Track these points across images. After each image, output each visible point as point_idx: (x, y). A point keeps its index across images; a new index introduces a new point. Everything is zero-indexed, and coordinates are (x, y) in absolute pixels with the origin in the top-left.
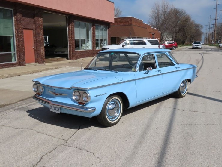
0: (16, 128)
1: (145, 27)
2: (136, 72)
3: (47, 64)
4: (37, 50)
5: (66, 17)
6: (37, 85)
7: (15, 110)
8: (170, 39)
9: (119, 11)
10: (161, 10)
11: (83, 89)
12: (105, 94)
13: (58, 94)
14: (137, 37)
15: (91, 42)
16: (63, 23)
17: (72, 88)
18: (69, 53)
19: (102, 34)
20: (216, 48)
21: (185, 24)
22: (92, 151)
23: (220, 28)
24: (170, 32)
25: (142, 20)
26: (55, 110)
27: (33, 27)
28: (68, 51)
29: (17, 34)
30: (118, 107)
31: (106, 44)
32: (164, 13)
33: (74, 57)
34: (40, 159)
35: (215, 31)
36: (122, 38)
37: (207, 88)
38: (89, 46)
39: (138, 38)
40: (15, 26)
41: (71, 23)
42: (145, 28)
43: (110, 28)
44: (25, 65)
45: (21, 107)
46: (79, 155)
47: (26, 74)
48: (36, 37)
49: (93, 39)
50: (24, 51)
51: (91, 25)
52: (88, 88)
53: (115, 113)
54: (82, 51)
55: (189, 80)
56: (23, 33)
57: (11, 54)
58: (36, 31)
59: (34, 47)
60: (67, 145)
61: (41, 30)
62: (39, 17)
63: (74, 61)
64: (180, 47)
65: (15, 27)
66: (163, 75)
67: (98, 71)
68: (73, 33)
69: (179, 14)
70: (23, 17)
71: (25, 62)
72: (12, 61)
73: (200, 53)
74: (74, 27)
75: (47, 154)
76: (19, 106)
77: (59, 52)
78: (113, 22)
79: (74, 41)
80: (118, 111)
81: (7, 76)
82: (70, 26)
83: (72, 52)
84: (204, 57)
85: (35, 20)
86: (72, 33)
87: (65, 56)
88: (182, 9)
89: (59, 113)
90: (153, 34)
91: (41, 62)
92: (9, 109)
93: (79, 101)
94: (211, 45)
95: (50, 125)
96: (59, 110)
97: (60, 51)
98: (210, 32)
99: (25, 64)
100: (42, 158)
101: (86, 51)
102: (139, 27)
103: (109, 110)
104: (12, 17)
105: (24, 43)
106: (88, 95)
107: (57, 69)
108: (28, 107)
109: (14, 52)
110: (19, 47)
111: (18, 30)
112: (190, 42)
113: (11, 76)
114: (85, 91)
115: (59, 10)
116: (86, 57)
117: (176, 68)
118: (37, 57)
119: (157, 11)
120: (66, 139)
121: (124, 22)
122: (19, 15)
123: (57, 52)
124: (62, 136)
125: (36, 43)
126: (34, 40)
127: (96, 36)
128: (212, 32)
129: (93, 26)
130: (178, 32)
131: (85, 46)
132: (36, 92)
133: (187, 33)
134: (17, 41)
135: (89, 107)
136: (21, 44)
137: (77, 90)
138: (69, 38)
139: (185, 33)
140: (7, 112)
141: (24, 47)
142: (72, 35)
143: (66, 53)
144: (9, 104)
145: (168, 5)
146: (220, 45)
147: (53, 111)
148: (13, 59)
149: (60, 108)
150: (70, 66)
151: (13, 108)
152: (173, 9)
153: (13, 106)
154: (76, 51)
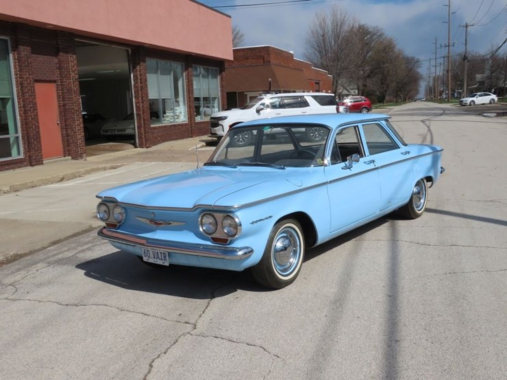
0: (67, 305)
1: (299, 67)
2: (326, 166)
3: (90, 159)
4: (67, 129)
5: (128, 51)
6: (106, 205)
7: (49, 264)
8: (352, 92)
9: (237, 34)
10: (330, 29)
11: (224, 209)
12: (271, 217)
13: (161, 222)
14: (282, 89)
15: (184, 105)
16: (121, 65)
17: (196, 207)
18: (137, 131)
19: (208, 86)
20: (453, 107)
21: (383, 57)
22: (258, 342)
23: (457, 64)
24: (352, 77)
25: (292, 52)
26: (155, 260)
27: (56, 76)
28: (134, 128)
29: (22, 94)
30: (295, 245)
31: (216, 109)
32: (337, 36)
33: (149, 139)
34: (148, 367)
35: (448, 71)
36: (249, 95)
37: (463, 195)
38: (179, 114)
39: (285, 92)
40: (16, 74)
41: (139, 63)
42: (298, 69)
43: (223, 73)
44: (42, 164)
45: (60, 256)
46: (232, 354)
47: (47, 184)
48: (63, 98)
49: (189, 98)
50: (38, 133)
51: (182, 68)
52: (236, 206)
53: (289, 258)
54: (166, 126)
55: (429, 179)
56: (34, 89)
57: (8, 139)
58: (62, 85)
59: (61, 122)
60: (198, 334)
61: (74, 82)
62: (68, 53)
63: (148, 149)
64: (377, 108)
65: (16, 78)
66: (379, 170)
67: (239, 167)
68: (143, 88)
69: (369, 36)
70: (33, 55)
71: (41, 155)
72: (10, 156)
73: (422, 121)
74: (146, 74)
75: (159, 355)
76: (54, 255)
77: (112, 130)
78: (231, 58)
79: (147, 105)
80: (295, 252)
81: (6, 189)
82: (136, 71)
83: (145, 130)
84: (431, 128)
85: (59, 61)
86: (141, 87)
87: (129, 139)
88: (377, 27)
89: (168, 265)
90: (316, 83)
91: (76, 156)
92: (34, 264)
93: (214, 236)
94: (441, 101)
95: (142, 292)
96: (167, 257)
97: (115, 128)
98: (438, 74)
99: (42, 161)
100: (151, 366)
101: (174, 126)
102: (285, 67)
103: (276, 251)
104: (8, 55)
105: (37, 113)
106: (237, 220)
107: (115, 168)
108: (78, 255)
109: (16, 135)
110: (27, 124)
111: (21, 84)
112: (396, 97)
113: (15, 189)
114: (227, 213)
115: (112, 35)
116: (175, 139)
117: (402, 153)
118: (68, 144)
119: (321, 32)
120: (192, 321)
121: (253, 59)
122: (25, 51)
123: (107, 131)
124: (180, 315)
125: (64, 112)
126: (59, 106)
127: (194, 91)
128: (441, 74)
129: (186, 69)
130: (368, 76)
131: (172, 114)
132: (106, 220)
134: (22, 108)
135: (238, 248)
136: (31, 116)
137: (208, 211)
138: (135, 97)
139: (386, 79)
140: (33, 269)
141: (38, 123)
142: (141, 91)
143: (129, 131)
144: (31, 253)
145: (345, 17)
146: (462, 101)
147: (151, 261)
148: (14, 151)
149: (169, 253)
150: (143, 160)
151: (41, 261)
152: (357, 25)
153: (41, 255)
154: (152, 126)
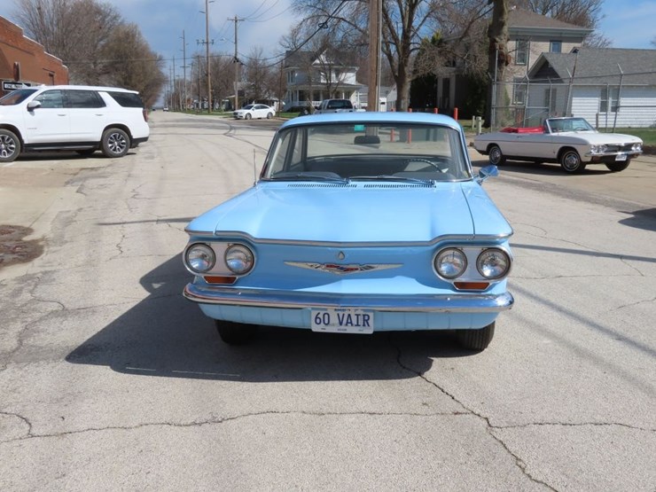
6: (206, 246)
13: (356, 266)
69: (101, 16)
88: (109, 5)
93: (459, 280)
96: (371, 321)
133: (134, 76)
139: (130, 77)
147: (333, 329)
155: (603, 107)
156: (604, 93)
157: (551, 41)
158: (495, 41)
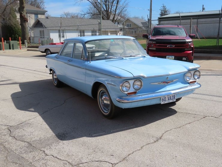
155: (60, 36)
156: (59, 31)
157: (34, 14)
158: (22, 13)
